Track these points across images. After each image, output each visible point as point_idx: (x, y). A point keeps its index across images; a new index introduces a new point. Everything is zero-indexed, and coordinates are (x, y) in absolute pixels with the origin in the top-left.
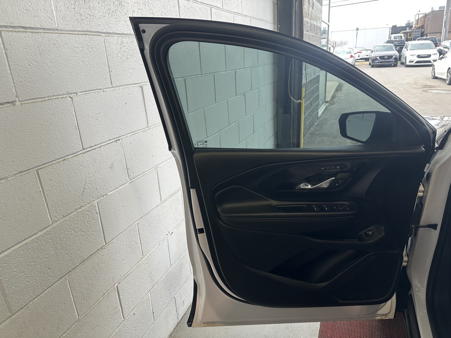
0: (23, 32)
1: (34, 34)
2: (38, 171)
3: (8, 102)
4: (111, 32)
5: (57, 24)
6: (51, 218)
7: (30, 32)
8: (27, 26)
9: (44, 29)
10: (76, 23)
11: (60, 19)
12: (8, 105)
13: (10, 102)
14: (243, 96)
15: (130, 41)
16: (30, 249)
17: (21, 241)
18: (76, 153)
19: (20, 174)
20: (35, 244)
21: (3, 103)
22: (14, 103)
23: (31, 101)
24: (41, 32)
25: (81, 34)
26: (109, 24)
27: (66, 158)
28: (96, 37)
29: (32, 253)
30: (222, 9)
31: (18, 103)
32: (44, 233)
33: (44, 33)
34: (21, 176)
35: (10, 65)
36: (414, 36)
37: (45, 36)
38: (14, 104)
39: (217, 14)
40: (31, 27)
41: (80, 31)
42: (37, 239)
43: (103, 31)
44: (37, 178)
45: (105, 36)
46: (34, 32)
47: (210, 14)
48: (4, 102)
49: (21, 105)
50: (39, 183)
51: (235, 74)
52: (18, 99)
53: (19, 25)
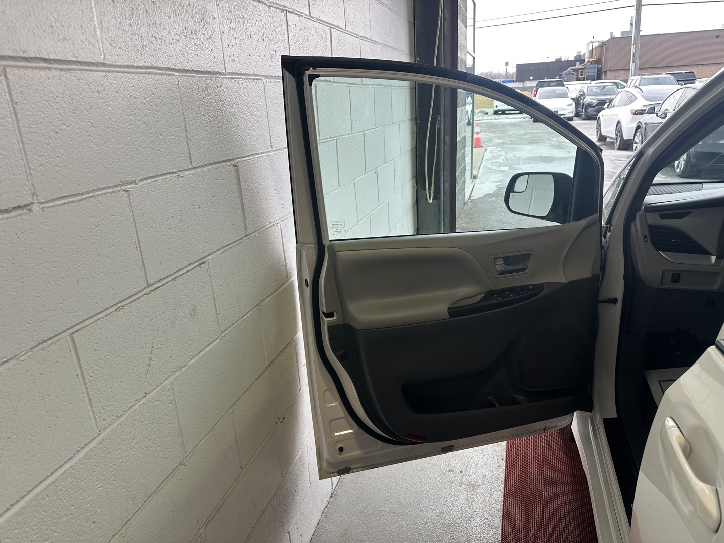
0: (45, 68)
1: (63, 73)
2: (74, 335)
3: (19, 207)
4: (190, 69)
5: (102, 53)
6: (96, 424)
7: (56, 69)
8: (51, 58)
9: (80, 62)
10: (133, 52)
11: (108, 45)
12: (19, 211)
13: (22, 205)
14: (374, 174)
15: (218, 85)
16: (61, 490)
17: (46, 478)
18: (136, 293)
19: (41, 346)
20: (70, 479)
21: (10, 209)
22: (29, 207)
23: (59, 202)
24: (76, 70)
25: (141, 73)
26: (186, 55)
27: (119, 305)
28: (165, 77)
29: (65, 499)
30: (345, 30)
31: (35, 208)
32: (85, 455)
33: (80, 70)
34: (43, 349)
35: (22, 133)
36: (587, 74)
37: (82, 77)
38: (29, 210)
39: (338, 38)
40: (58, 58)
41: (140, 68)
42: (73, 469)
43: (177, 68)
44: (72, 351)
45: (181, 76)
46: (64, 70)
47: (329, 38)
48: (11, 206)
49: (41, 211)
50: (75, 359)
51: (364, 137)
52: (37, 199)
53: (38, 56)
